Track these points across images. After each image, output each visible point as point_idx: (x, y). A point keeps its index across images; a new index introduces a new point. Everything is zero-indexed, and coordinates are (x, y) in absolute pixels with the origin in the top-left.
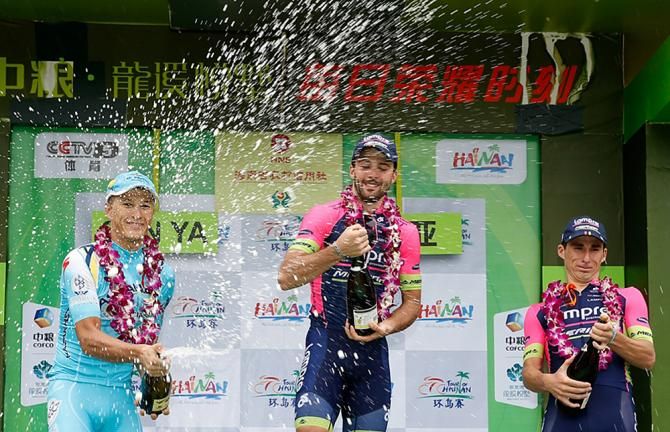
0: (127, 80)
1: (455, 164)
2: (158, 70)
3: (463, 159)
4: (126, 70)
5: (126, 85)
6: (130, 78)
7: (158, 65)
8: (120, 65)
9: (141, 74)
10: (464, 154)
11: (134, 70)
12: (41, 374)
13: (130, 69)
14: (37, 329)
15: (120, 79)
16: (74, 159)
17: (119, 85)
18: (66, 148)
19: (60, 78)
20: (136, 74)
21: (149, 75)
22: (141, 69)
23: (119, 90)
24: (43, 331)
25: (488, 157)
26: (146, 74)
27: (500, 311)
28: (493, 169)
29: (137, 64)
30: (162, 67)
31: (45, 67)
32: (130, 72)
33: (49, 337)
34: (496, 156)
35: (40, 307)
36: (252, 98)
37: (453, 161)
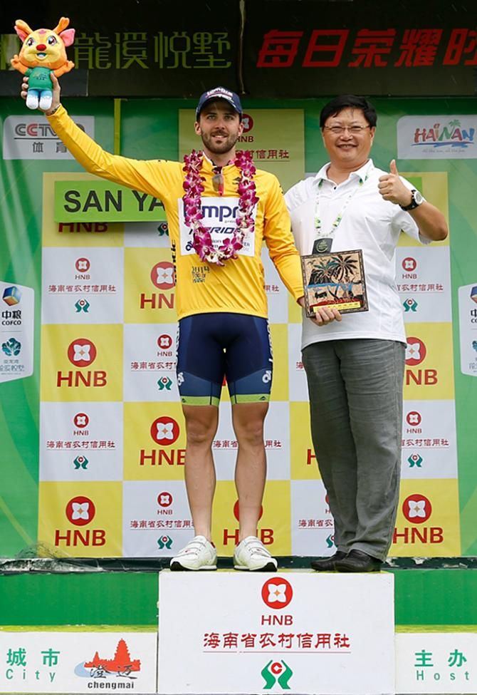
0: (87, 50)
1: (416, 140)
2: (118, 40)
3: (424, 134)
4: (87, 41)
5: (87, 56)
6: (91, 49)
7: (118, 35)
8: (81, 36)
9: (100, 45)
10: (424, 130)
11: (94, 41)
12: (9, 351)
13: (91, 40)
14: (6, 307)
15: (80, 51)
16: (41, 141)
17: (80, 56)
18: (34, 130)
20: (96, 45)
21: (109, 45)
22: (101, 40)
23: (79, 61)
24: (11, 309)
25: (450, 132)
26: (106, 45)
27: (464, 285)
28: (455, 144)
29: (97, 35)
30: (122, 37)
32: (91, 43)
33: (17, 314)
34: (457, 131)
35: (9, 285)
36: (212, 66)
37: (414, 136)
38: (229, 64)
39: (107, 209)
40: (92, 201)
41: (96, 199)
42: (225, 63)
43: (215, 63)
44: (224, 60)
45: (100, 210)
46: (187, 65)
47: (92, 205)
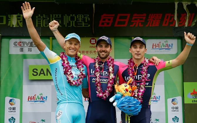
0: (41, 20)
1: (153, 48)
2: (51, 17)
3: (155, 46)
4: (40, 17)
5: (40, 22)
6: (42, 20)
7: (51, 15)
8: (38, 15)
9: (45, 19)
10: (156, 44)
11: (43, 17)
12: (11, 121)
13: (42, 17)
14: (10, 106)
15: (38, 20)
16: (23, 48)
17: (38, 22)
18: (20, 44)
19: (18, 20)
20: (44, 19)
21: (48, 19)
22: (45, 17)
23: (38, 24)
24: (12, 107)
25: (164, 45)
26: (47, 19)
27: (169, 98)
28: (166, 49)
29: (44, 15)
30: (53, 16)
31: (13, 16)
32: (42, 18)
33: (14, 109)
34: (167, 44)
35: (11, 98)
36: (83, 26)
37: (152, 46)
38: (89, 25)
39: (47, 75)
40: (42, 72)
41: (43, 72)
42: (88, 25)
43: (85, 25)
44: (87, 24)
45: (45, 75)
46: (75, 25)
47: (42, 74)
